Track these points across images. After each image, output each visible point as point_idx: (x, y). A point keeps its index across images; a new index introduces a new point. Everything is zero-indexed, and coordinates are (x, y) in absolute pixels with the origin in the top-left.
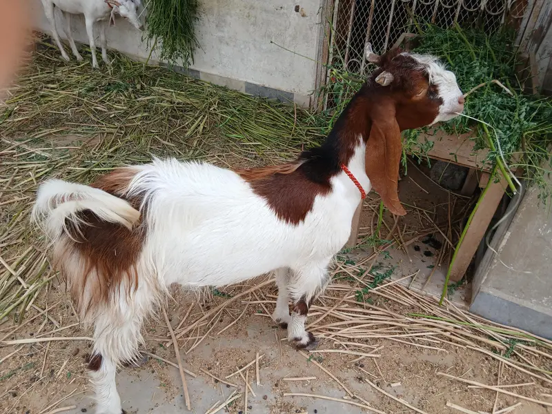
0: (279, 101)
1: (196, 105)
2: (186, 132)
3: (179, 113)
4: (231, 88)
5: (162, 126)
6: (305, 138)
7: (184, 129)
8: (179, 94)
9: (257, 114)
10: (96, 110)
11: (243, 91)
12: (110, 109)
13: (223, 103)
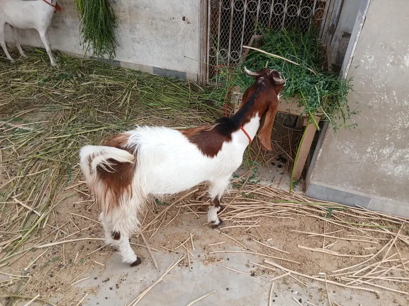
0: (177, 78)
1: (122, 85)
2: (119, 104)
3: (112, 92)
4: (143, 71)
5: (101, 102)
6: (198, 102)
7: (117, 104)
8: (109, 79)
9: (164, 88)
10: (54, 94)
11: (152, 73)
12: (63, 92)
13: (141, 83)
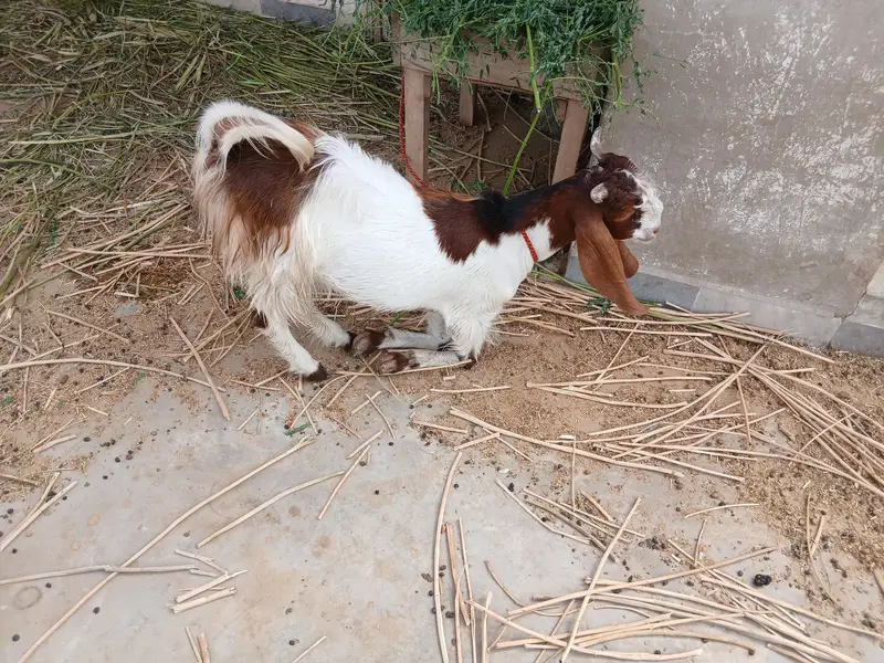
0: (315, 23)
1: (187, 40)
2: (176, 83)
3: (161, 55)
4: (239, 9)
5: (137, 77)
6: (355, 78)
7: (171, 81)
8: (158, 25)
9: (282, 47)
10: (33, 60)
11: (259, 13)
12: (54, 57)
13: (228, 33)
